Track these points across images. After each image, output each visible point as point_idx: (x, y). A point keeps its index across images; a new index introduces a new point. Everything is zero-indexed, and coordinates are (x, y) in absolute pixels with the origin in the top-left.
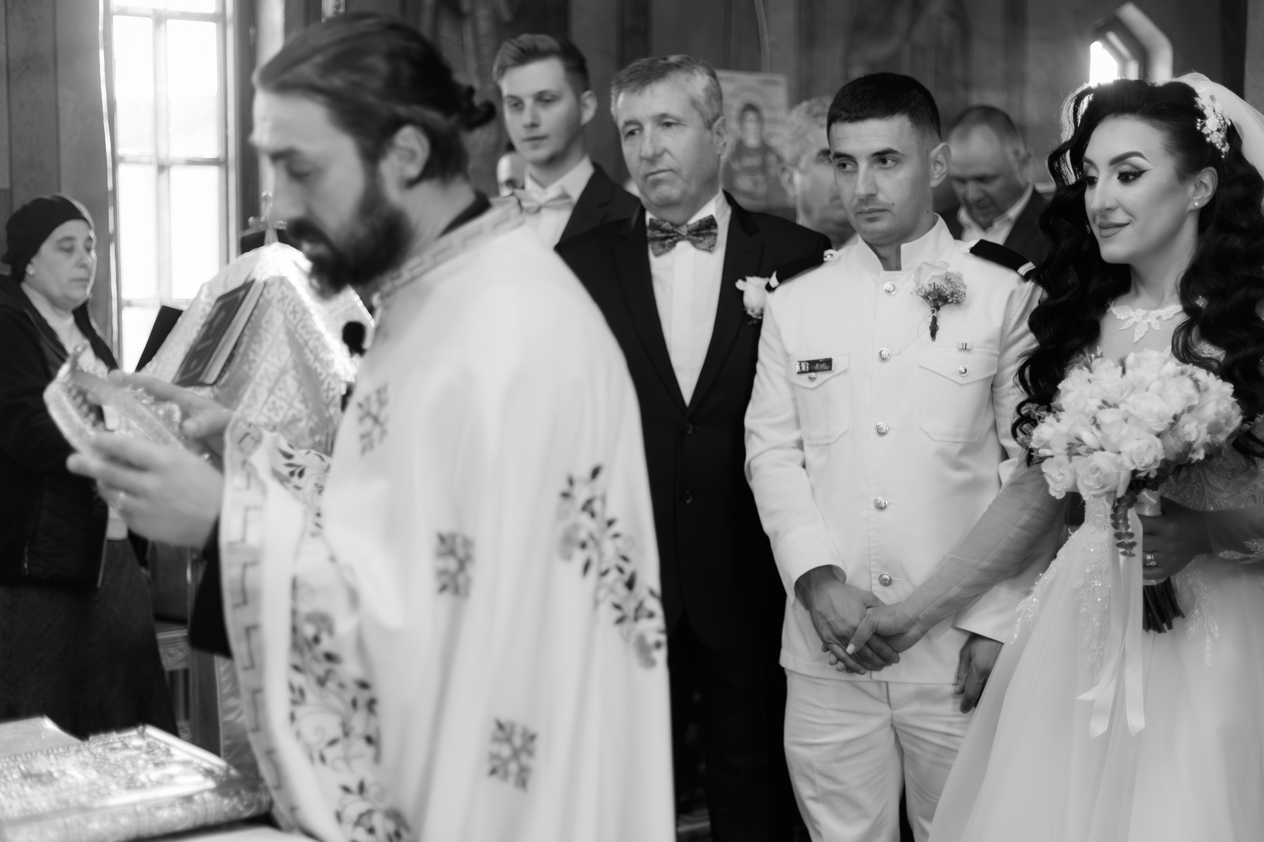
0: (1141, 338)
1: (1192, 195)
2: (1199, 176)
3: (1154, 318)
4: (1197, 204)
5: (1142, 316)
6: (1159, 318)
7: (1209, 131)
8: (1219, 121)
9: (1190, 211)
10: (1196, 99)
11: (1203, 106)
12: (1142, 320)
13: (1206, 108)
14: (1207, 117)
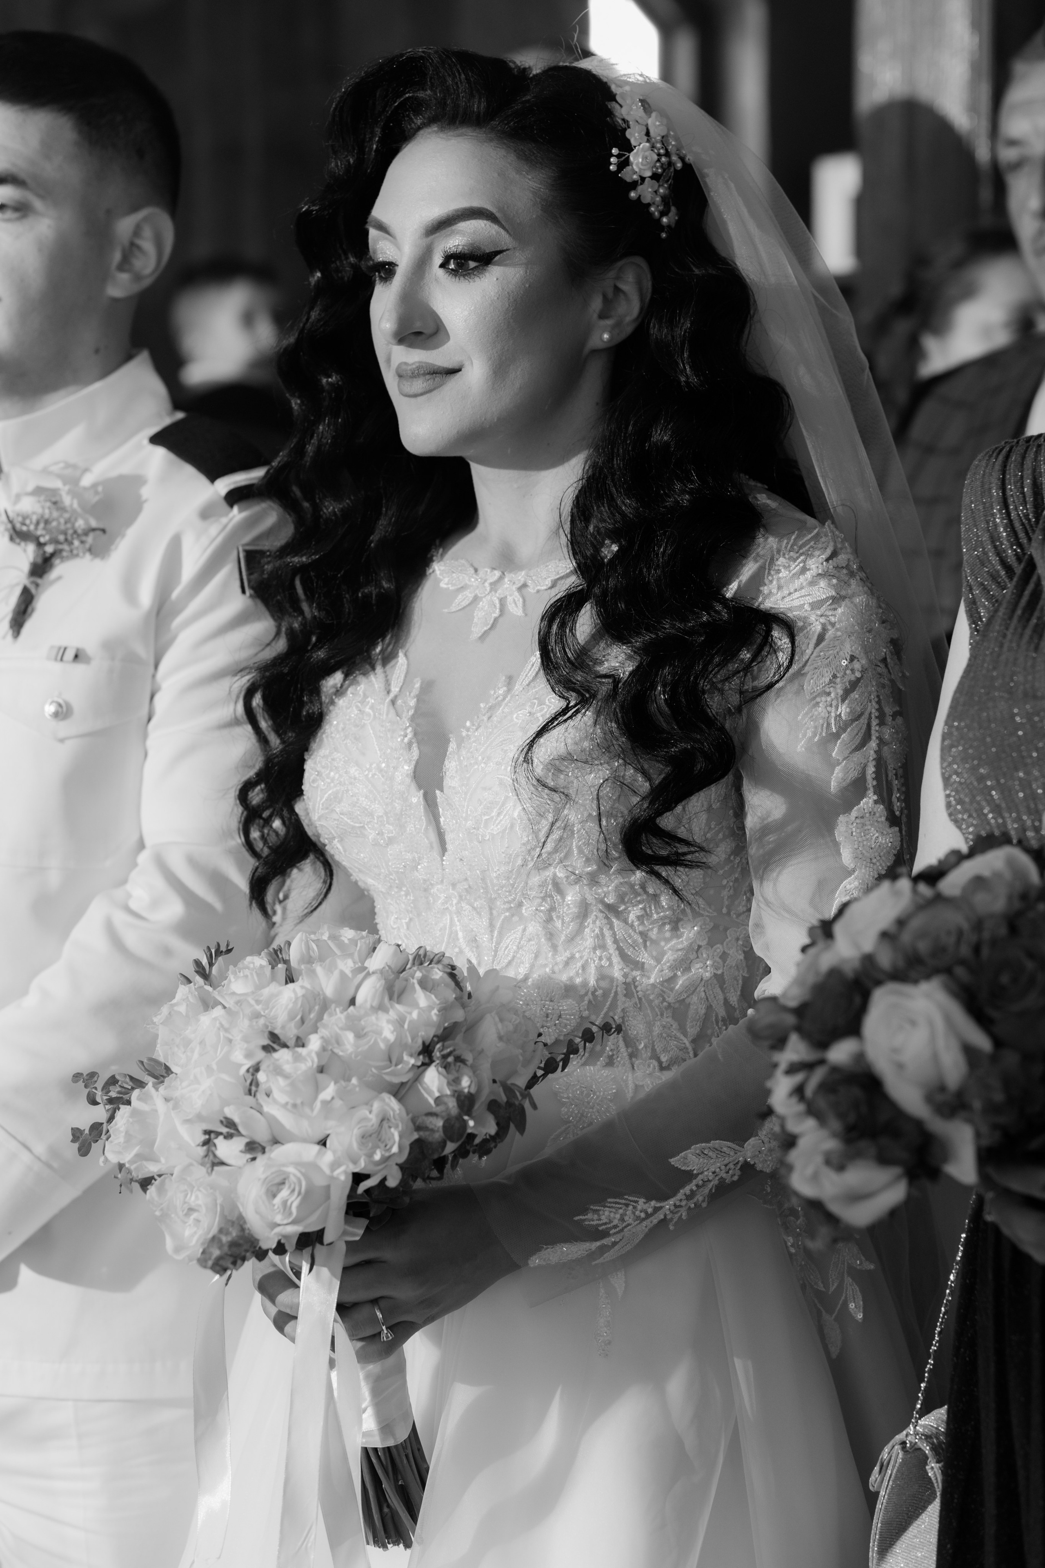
0: (487, 630)
1: (593, 315)
2: (612, 274)
3: (514, 588)
4: (604, 337)
5: (491, 584)
6: (522, 588)
7: (636, 178)
8: (656, 158)
9: (595, 352)
10: (609, 104)
11: (626, 121)
12: (490, 592)
13: (632, 125)
14: (631, 145)
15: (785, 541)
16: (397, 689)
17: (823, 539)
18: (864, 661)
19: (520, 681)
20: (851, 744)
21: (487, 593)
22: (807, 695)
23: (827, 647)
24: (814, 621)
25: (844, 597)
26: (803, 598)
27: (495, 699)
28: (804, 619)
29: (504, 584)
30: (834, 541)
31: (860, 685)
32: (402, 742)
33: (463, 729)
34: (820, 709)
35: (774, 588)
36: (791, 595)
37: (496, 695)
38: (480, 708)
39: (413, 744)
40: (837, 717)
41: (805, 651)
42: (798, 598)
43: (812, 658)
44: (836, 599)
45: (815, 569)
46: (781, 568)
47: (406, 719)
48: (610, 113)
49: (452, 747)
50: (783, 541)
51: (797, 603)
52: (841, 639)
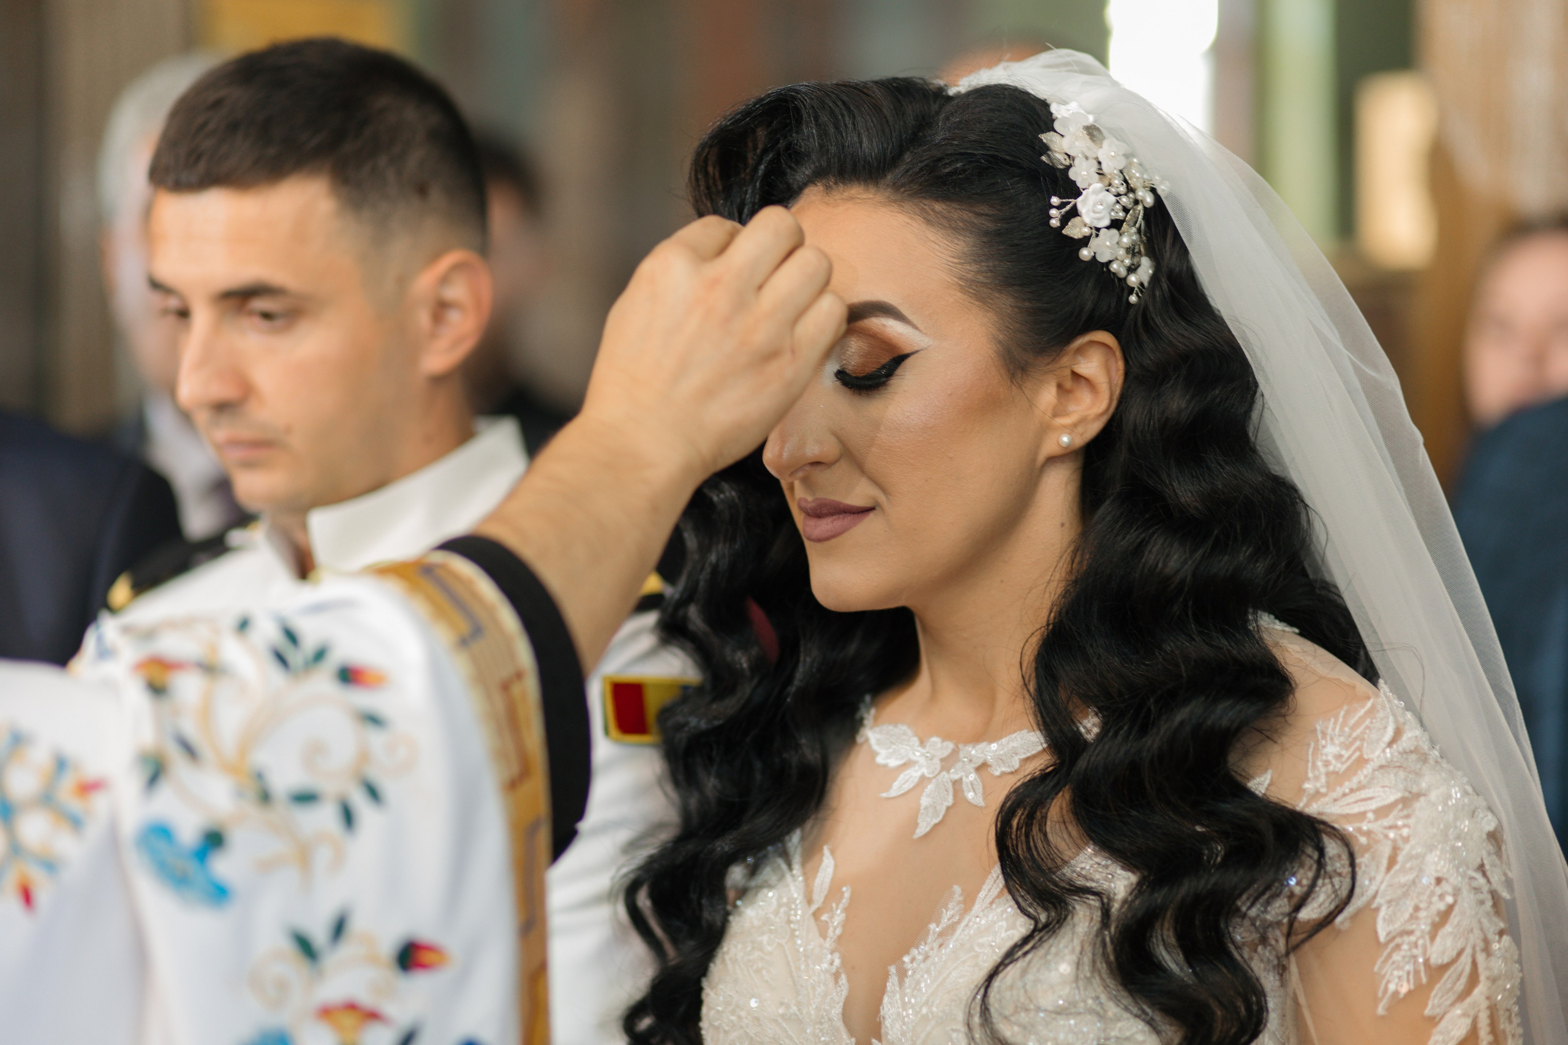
0: (936, 825)
1: (1049, 413)
2: (1065, 360)
3: (971, 767)
4: (1065, 439)
5: (942, 760)
6: (982, 768)
7: (1086, 231)
8: (1114, 199)
9: (1051, 459)
10: (1045, 137)
11: (1069, 156)
12: (941, 771)
13: (1076, 162)
14: (1079, 188)
15: (1332, 720)
16: (821, 900)
18: (1455, 879)
19: (982, 895)
20: (1451, 993)
21: (936, 773)
22: (1382, 937)
23: (1403, 870)
24: (1381, 836)
25: (1417, 796)
26: (1364, 803)
27: (949, 920)
28: (1368, 834)
29: (958, 760)
30: (1394, 715)
31: (1454, 913)
32: (827, 971)
33: (906, 959)
34: (1402, 953)
35: (1322, 787)
36: (1347, 798)
37: (950, 913)
38: (929, 930)
39: (840, 976)
40: (1427, 962)
41: (1375, 878)
42: (1356, 802)
43: (1383, 887)
44: (1407, 801)
45: (1376, 759)
46: (1330, 758)
47: (833, 940)
48: (1045, 149)
49: (892, 983)
50: (1329, 720)
51: (1356, 809)
52: (1421, 857)
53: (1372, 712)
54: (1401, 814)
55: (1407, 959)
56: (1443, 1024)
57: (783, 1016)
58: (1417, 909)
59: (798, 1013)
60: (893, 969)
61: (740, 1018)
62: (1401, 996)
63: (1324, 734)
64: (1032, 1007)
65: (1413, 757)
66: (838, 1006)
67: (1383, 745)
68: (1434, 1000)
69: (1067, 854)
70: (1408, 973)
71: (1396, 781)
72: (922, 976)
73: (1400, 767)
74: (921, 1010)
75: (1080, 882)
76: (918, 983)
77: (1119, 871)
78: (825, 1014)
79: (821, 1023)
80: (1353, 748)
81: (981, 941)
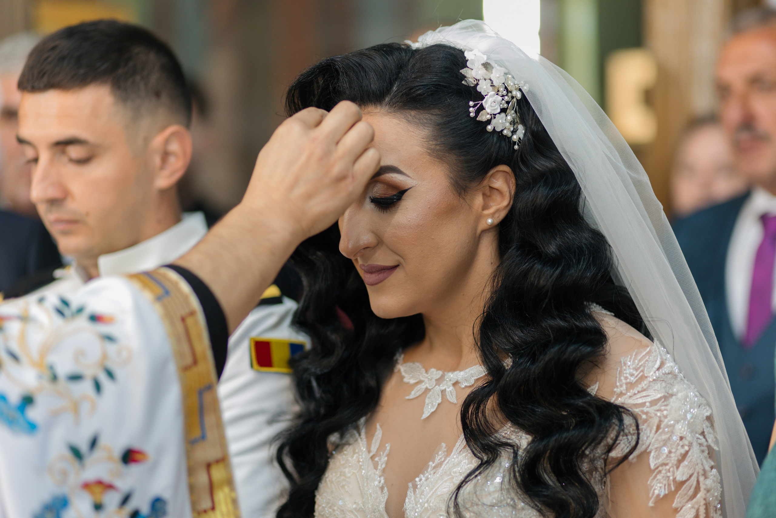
0: (433, 413)
2: (486, 180)
3: (450, 383)
4: (490, 220)
5: (436, 380)
6: (456, 384)
7: (489, 117)
8: (501, 98)
9: (484, 231)
10: (463, 71)
11: (476, 79)
12: (436, 385)
13: (480, 83)
14: (483, 95)
15: (629, 356)
16: (375, 450)
17: (654, 354)
18: (689, 438)
19: (455, 448)
20: (686, 496)
21: (433, 386)
22: (652, 466)
23: (664, 432)
24: (653, 415)
25: (672, 395)
26: (644, 398)
27: (439, 460)
28: (647, 413)
29: (444, 380)
30: (661, 355)
31: (688, 455)
32: (377, 486)
33: (417, 479)
34: (662, 475)
35: (624, 390)
36: (636, 395)
37: (439, 457)
38: (429, 466)
39: (384, 488)
40: (674, 480)
41: (649, 436)
42: (641, 397)
43: (653, 440)
44: (666, 397)
45: (651, 376)
46: (628, 375)
47: (380, 470)
48: (464, 77)
49: (410, 493)
50: (628, 357)
51: (640, 401)
52: (673, 426)
53: (649, 353)
54: (663, 404)
55: (664, 478)
56: (682, 511)
57: (355, 509)
58: (670, 452)
59: (363, 507)
60: (410, 485)
61: (334, 510)
62: (661, 496)
63: (625, 364)
64: (480, 503)
65: (670, 376)
66: (383, 504)
67: (654, 369)
68: (677, 500)
69: (497, 426)
70: (665, 486)
71: (661, 387)
72: (425, 488)
73: (663, 381)
74: (424, 505)
75: (504, 440)
76: (423, 491)
77: (524, 435)
78: (376, 507)
79: (375, 512)
80: (640, 370)
81: (454, 470)
